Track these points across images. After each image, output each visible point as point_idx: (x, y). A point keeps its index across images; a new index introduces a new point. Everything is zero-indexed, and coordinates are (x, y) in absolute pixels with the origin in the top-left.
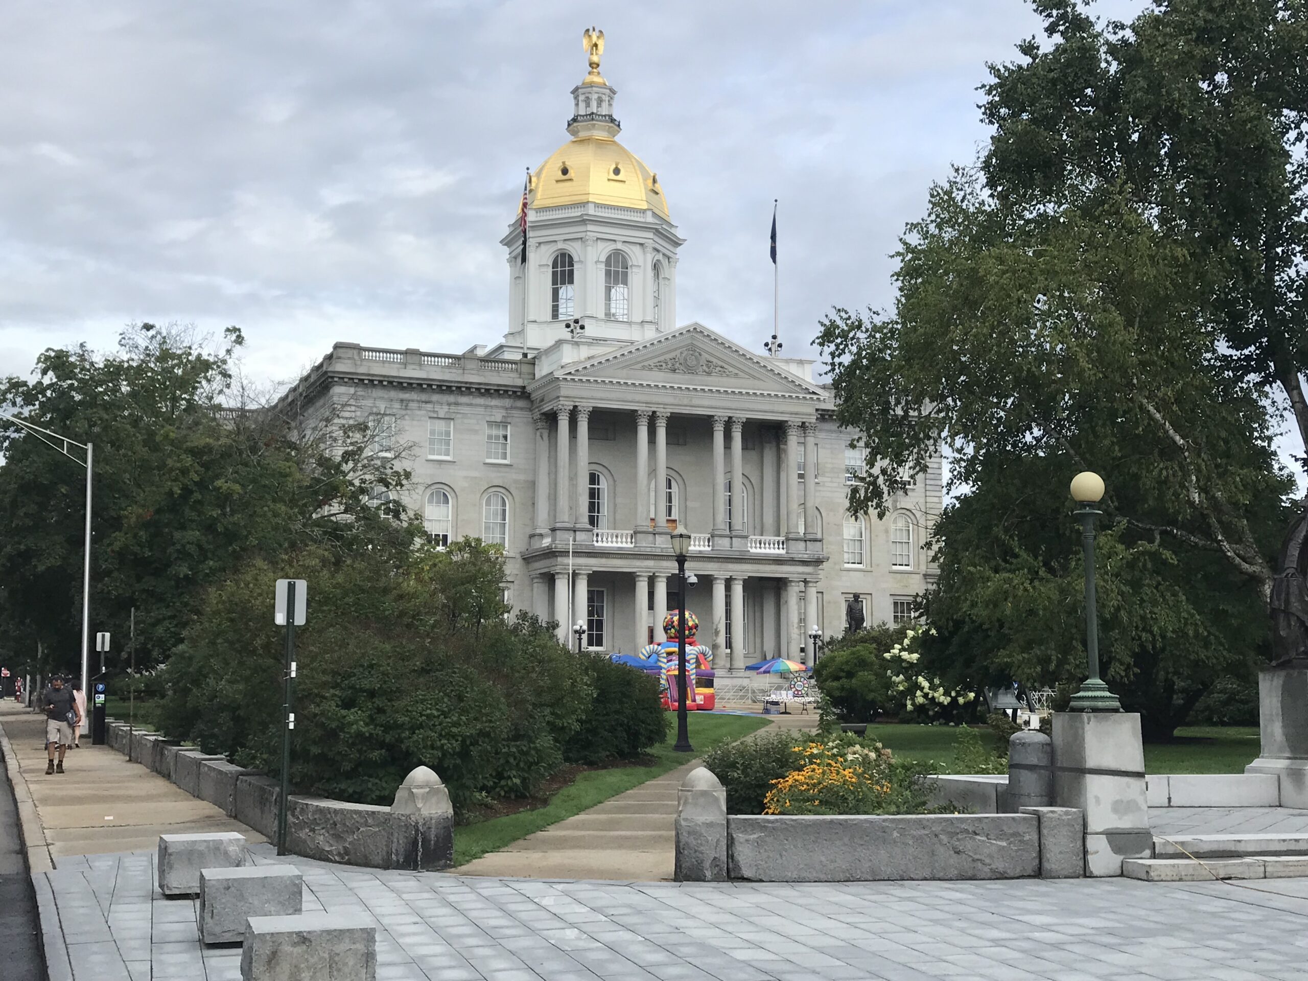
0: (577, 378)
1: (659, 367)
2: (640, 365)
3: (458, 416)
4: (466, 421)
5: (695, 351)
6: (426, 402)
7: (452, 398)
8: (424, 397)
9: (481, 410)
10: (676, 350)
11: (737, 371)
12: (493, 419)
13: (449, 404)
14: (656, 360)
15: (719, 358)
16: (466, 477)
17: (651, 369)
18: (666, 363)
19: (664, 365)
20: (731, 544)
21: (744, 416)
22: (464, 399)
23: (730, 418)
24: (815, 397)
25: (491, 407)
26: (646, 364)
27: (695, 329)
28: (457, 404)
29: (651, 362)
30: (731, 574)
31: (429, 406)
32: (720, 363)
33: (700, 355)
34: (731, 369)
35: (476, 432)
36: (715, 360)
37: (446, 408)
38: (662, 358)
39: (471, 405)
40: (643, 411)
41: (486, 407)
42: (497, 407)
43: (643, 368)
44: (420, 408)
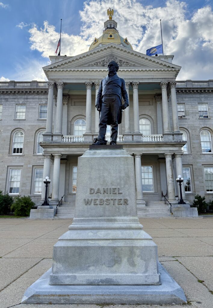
0: (54, 70)
1: (97, 64)
2: (87, 65)
3: (28, 103)
4: (31, 105)
5: (114, 57)
6: (15, 99)
7: (25, 97)
8: (14, 97)
9: (37, 100)
10: (104, 57)
11: (134, 64)
12: (42, 103)
13: (24, 99)
14: (95, 62)
15: (125, 59)
16: (29, 125)
17: (92, 66)
18: (100, 63)
19: (99, 64)
20: (133, 139)
21: (138, 81)
22: (30, 97)
23: (131, 83)
24: (173, 69)
25: (41, 99)
26: (90, 64)
27: (112, 46)
28: (27, 99)
29: (93, 63)
30: (133, 152)
31: (16, 100)
32: (126, 61)
33: (116, 58)
34: (131, 63)
35: (35, 108)
36: (123, 60)
37: (23, 100)
38: (98, 61)
39: (33, 98)
40: (88, 83)
41: (39, 99)
42: (43, 98)
43: (89, 66)
44: (12, 101)
